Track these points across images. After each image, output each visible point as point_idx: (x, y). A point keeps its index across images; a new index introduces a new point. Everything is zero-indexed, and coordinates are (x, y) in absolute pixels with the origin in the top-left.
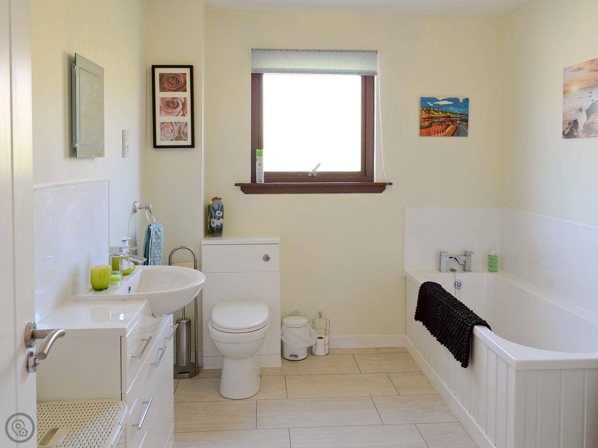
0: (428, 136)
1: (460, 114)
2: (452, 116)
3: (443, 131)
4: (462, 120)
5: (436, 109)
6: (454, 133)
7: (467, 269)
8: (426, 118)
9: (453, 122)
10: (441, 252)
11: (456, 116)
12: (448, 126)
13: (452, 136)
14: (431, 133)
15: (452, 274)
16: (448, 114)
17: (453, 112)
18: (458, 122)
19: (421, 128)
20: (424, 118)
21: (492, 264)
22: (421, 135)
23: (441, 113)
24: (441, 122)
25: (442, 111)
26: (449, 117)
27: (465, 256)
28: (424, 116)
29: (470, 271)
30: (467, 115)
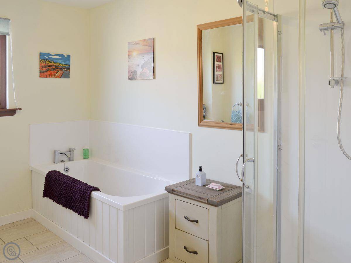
0: (45, 77)
1: (66, 65)
2: (60, 65)
3: (55, 75)
4: (66, 68)
5: (50, 61)
6: (62, 76)
7: (71, 159)
8: (44, 66)
9: (61, 69)
10: (55, 151)
11: (63, 65)
12: (58, 71)
13: (60, 78)
14: (48, 76)
15: (63, 164)
16: (58, 64)
17: (60, 63)
18: (64, 69)
19: (41, 72)
20: (43, 66)
21: (86, 154)
22: (40, 76)
23: (53, 63)
24: (53, 69)
25: (54, 62)
26: (58, 66)
27: (70, 151)
28: (42, 65)
29: (73, 160)
30: (69, 65)
